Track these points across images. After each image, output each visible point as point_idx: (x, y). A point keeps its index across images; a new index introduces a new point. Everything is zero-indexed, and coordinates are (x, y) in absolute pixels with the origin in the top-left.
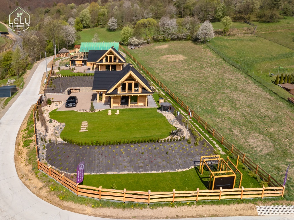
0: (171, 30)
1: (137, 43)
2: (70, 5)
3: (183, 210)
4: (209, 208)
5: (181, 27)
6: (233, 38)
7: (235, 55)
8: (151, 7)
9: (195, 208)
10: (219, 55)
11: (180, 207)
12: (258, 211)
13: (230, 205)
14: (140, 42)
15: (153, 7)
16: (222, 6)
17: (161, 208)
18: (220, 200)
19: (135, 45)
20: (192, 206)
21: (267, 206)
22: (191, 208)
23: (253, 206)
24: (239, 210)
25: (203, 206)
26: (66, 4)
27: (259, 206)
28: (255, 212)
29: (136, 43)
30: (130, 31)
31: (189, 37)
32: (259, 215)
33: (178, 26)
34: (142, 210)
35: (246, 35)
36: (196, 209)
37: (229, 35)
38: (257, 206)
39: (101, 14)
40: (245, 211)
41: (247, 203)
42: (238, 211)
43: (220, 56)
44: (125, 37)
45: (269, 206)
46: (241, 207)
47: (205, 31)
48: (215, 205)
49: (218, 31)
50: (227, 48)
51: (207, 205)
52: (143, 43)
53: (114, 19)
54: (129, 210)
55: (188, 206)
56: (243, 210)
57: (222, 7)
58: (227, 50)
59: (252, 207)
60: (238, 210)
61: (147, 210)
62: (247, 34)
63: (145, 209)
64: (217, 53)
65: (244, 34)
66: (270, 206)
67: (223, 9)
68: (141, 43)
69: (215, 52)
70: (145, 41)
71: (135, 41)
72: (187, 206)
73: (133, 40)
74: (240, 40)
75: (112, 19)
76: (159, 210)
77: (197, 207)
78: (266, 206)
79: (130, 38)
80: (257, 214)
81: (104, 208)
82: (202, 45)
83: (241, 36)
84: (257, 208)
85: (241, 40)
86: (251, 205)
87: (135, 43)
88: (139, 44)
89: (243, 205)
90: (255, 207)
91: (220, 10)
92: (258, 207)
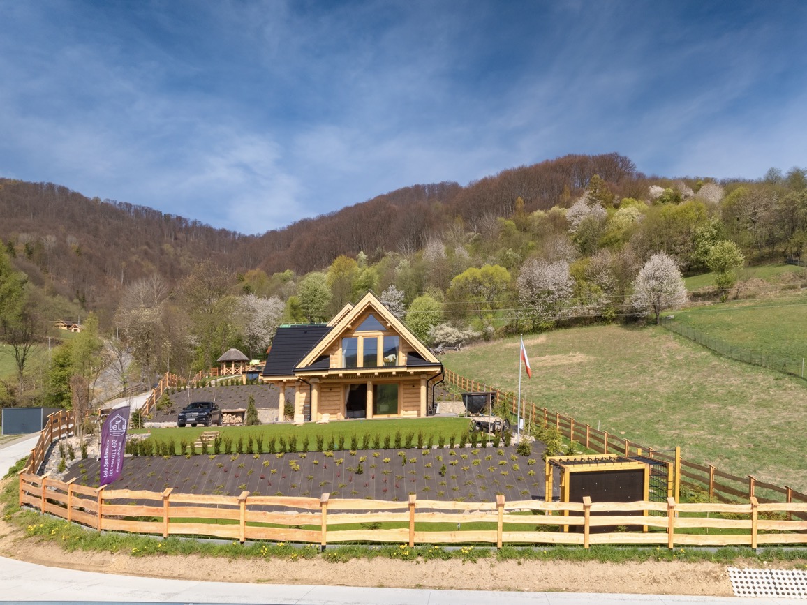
0: (553, 294)
1: (453, 339)
2: (281, 274)
3: (445, 571)
4: (545, 570)
5: (583, 283)
6: (748, 303)
7: (752, 340)
8: (504, 252)
9: (492, 566)
10: (701, 344)
11: (434, 560)
12: (735, 585)
13: (624, 563)
14: (461, 335)
15: (509, 252)
16: (713, 223)
17: (363, 562)
18: (587, 546)
19: (449, 345)
20: (481, 561)
21: (773, 571)
22: (474, 566)
23: (718, 569)
24: (662, 580)
25: (519, 564)
26: (270, 273)
27: (740, 567)
28: (722, 586)
29: (451, 338)
30: (434, 307)
31: (613, 314)
32: (736, 594)
33: (576, 280)
34: (296, 563)
35: (792, 292)
36: (495, 570)
37: (735, 298)
38: (731, 569)
39: (362, 284)
40: (682, 583)
41: (694, 561)
42: (655, 584)
43: (704, 346)
44: (417, 325)
45: (779, 572)
46: (670, 573)
47: (654, 283)
48: (567, 559)
49: (702, 292)
50: (729, 326)
51: (536, 562)
52: (471, 341)
53: (395, 291)
54: (251, 561)
55: (464, 561)
56: (675, 581)
57: (714, 226)
58: (726, 332)
59: (710, 571)
60: (655, 581)
61: (315, 565)
62: (794, 287)
63: (308, 562)
64: (695, 340)
65: (784, 289)
66: (785, 571)
67: (715, 231)
68: (465, 340)
69: (687, 340)
70: (476, 334)
71: (448, 335)
72: (459, 561)
73: (442, 332)
74: (770, 304)
75: (390, 293)
76: (355, 565)
77: (497, 564)
78: (767, 571)
79: (431, 326)
80: (731, 593)
81: (170, 555)
82: (651, 329)
83: (773, 296)
84: (732, 575)
85: (775, 304)
86: (710, 566)
87: (447, 340)
88: (458, 342)
89: (676, 566)
90: (723, 570)
91: (707, 235)
92: (736, 570)
